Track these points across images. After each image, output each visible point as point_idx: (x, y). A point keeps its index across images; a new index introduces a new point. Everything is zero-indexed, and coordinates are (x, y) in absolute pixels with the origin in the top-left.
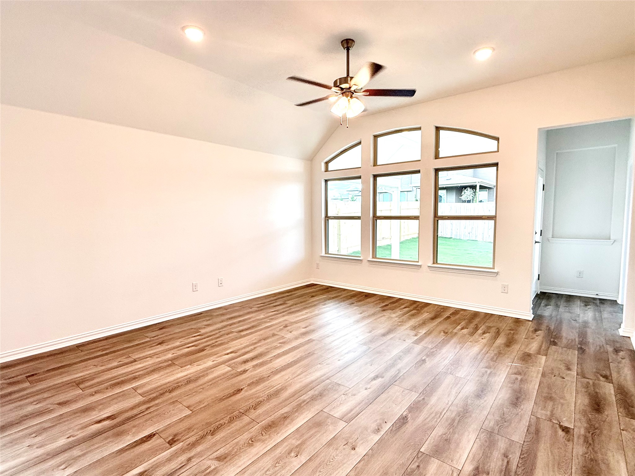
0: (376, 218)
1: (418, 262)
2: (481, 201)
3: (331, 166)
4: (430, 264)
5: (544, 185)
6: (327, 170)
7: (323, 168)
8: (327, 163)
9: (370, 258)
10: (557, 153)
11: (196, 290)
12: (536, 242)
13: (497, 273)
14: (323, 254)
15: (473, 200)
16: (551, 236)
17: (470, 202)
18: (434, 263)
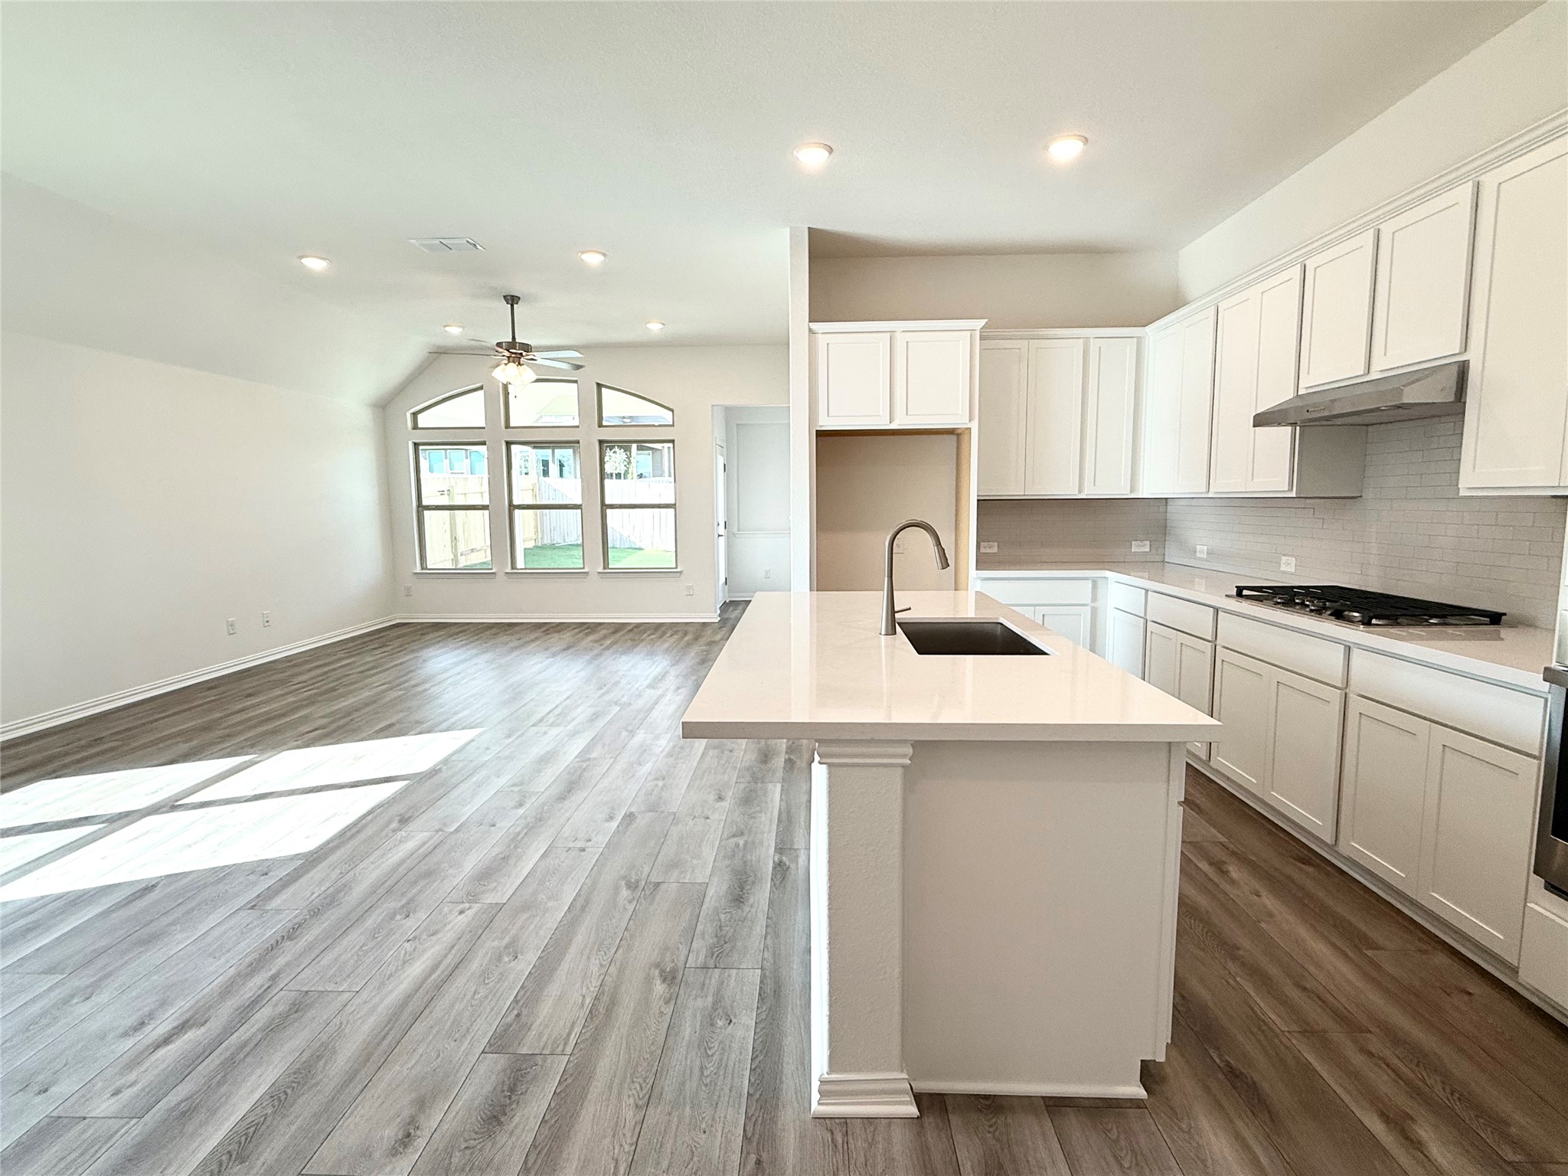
0: (512, 507)
1: (583, 568)
2: (641, 476)
3: (424, 420)
4: (601, 570)
5: (725, 465)
6: (415, 427)
7: (410, 424)
8: (415, 415)
9: (509, 570)
10: (738, 425)
11: (233, 632)
12: (719, 536)
13: (681, 572)
14: (418, 570)
15: (626, 472)
16: (736, 530)
17: (620, 478)
18: (604, 568)
